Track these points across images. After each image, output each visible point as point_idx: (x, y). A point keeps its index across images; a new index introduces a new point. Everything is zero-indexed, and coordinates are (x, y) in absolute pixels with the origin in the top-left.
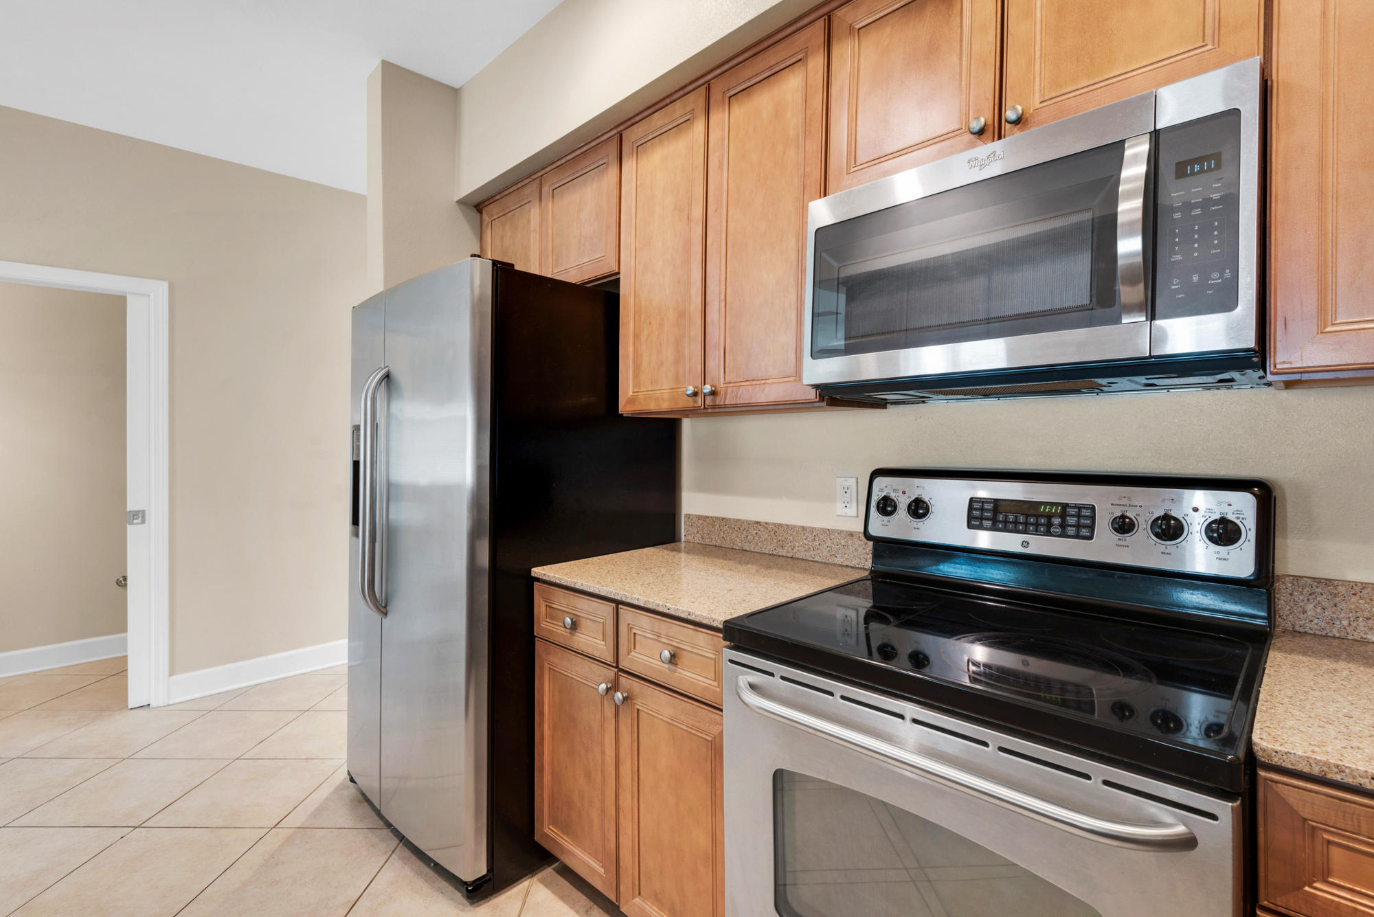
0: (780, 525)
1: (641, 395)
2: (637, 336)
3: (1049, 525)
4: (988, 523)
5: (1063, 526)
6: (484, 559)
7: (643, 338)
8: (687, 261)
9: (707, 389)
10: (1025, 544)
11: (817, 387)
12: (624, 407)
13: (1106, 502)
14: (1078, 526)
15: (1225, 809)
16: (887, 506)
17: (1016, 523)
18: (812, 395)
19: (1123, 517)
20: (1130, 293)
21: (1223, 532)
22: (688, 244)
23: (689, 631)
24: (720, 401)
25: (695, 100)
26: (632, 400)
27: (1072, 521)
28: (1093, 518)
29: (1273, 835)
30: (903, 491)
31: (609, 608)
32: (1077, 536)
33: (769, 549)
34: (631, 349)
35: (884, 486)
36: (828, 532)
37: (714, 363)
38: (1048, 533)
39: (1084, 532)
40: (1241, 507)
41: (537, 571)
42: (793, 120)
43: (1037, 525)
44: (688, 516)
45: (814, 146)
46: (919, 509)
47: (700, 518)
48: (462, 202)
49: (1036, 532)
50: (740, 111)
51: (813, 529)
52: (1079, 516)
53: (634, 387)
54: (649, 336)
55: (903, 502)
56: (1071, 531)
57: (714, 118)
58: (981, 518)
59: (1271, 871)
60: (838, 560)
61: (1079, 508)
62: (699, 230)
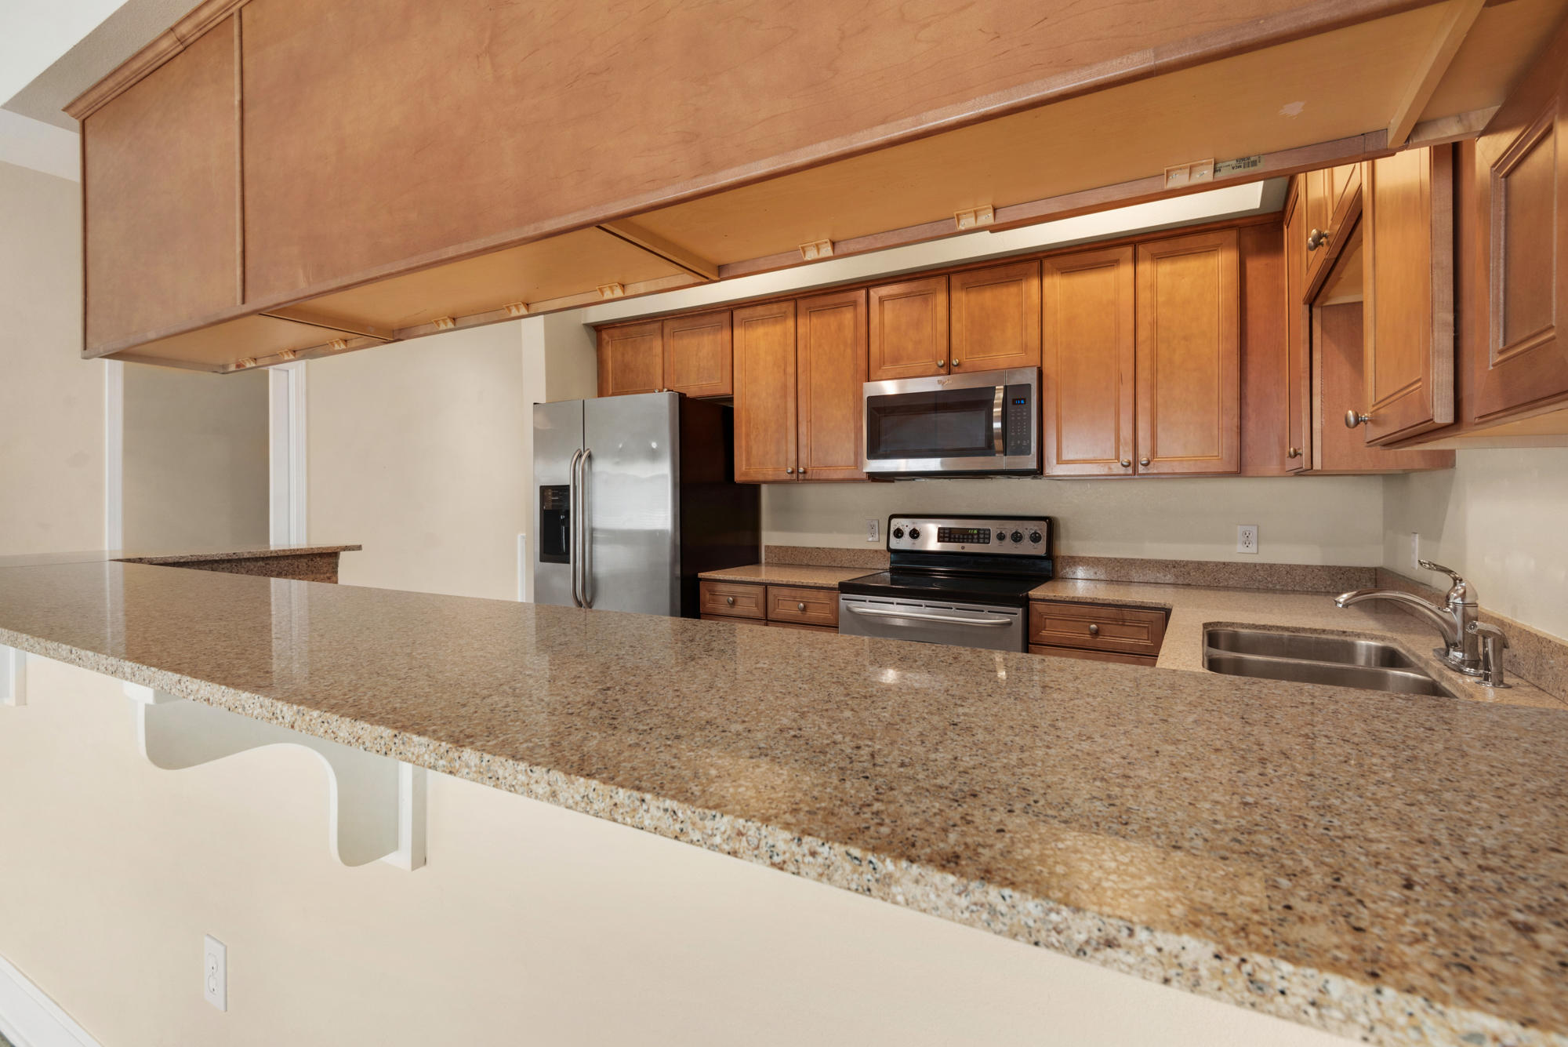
0: (833, 549)
1: (752, 471)
2: (748, 435)
3: (973, 538)
4: (947, 539)
5: (978, 538)
6: (678, 572)
7: (752, 437)
8: (785, 396)
9: (801, 470)
10: (963, 548)
11: (868, 473)
12: (738, 477)
13: (993, 527)
14: (984, 538)
15: (1020, 611)
16: (899, 533)
17: (959, 538)
18: (865, 476)
19: (1001, 533)
20: (998, 444)
21: (1035, 538)
22: (785, 387)
23: (815, 593)
24: (808, 476)
25: (788, 307)
26: (746, 474)
27: (982, 536)
28: (989, 534)
29: (1034, 619)
30: (906, 525)
31: (761, 589)
32: (984, 543)
33: (826, 563)
34: (744, 443)
35: (897, 523)
36: (862, 551)
37: (803, 455)
38: (972, 542)
39: (986, 541)
40: (1041, 528)
41: (701, 575)
42: (848, 333)
43: (968, 538)
44: (767, 547)
45: (862, 351)
46: (915, 534)
47: (776, 547)
48: (587, 325)
49: (968, 542)
50: (816, 321)
51: (853, 550)
52: (984, 534)
53: (747, 465)
54: (757, 436)
55: (907, 531)
56: (981, 541)
57: (800, 321)
58: (944, 537)
59: (1032, 630)
60: (868, 566)
61: (984, 530)
62: (792, 380)
